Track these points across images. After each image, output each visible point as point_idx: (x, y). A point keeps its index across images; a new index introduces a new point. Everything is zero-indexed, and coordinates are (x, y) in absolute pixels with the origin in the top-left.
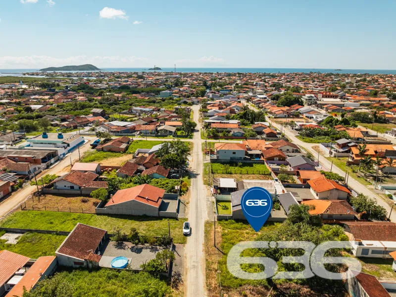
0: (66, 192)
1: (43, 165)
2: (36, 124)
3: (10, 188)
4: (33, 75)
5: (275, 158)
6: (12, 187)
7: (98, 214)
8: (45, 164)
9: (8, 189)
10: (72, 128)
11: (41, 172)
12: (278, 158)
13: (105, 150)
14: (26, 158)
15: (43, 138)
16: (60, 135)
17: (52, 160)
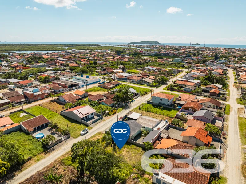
0: (61, 102)
1: (68, 89)
2: (87, 70)
3: (45, 96)
4: (122, 46)
5: (189, 109)
6: (46, 96)
7: (61, 115)
8: (69, 89)
9: (44, 96)
10: (103, 74)
11: (65, 92)
12: (191, 109)
13: (102, 86)
14: (63, 85)
15: (81, 77)
16: (88, 76)
17: (74, 88)
